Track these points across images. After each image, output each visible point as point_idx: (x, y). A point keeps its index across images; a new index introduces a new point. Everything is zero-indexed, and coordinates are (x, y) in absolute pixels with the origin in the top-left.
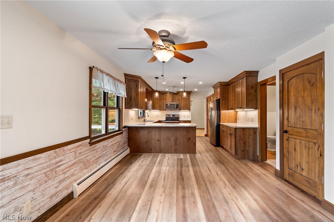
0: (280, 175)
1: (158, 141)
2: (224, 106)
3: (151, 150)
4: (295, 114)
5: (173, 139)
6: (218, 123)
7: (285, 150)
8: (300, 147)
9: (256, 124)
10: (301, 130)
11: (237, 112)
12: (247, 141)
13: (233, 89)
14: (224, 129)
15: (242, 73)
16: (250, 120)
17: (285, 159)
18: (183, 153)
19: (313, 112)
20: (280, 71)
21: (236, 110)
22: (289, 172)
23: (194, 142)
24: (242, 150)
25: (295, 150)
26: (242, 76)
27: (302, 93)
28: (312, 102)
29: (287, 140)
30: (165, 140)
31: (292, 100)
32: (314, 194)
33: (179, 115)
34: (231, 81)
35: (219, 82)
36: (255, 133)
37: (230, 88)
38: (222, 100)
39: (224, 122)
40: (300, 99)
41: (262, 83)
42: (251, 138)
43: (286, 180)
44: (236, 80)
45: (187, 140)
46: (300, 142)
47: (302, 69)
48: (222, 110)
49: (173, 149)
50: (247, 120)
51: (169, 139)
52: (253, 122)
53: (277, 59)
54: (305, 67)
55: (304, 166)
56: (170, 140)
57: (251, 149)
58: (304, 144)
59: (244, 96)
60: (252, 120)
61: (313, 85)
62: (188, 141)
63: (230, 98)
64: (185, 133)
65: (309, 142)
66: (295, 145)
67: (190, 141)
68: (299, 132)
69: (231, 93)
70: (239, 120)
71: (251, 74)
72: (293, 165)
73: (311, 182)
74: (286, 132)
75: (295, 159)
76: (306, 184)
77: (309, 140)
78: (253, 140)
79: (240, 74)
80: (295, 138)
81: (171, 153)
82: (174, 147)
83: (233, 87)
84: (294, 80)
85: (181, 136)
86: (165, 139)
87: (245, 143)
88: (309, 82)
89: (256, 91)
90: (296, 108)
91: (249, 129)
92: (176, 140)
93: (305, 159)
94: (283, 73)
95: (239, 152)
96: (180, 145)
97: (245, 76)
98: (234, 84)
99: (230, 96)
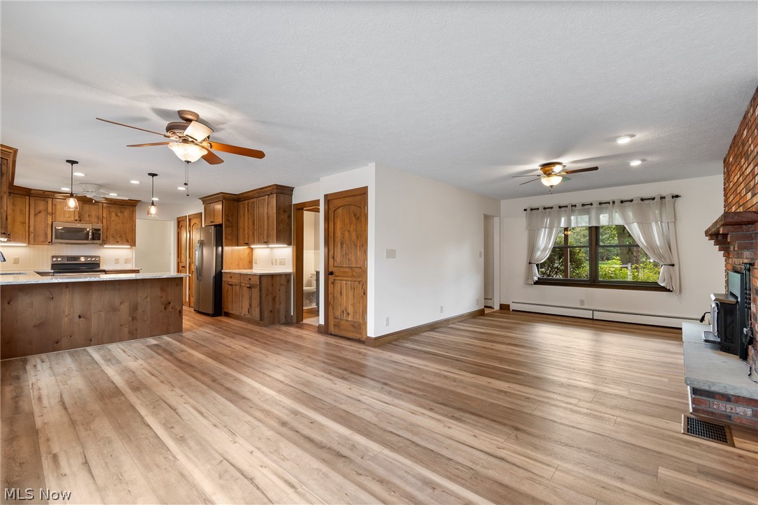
0: (324, 330)
1: (80, 317)
2: (230, 238)
3: (57, 343)
4: (342, 251)
5: (125, 309)
6: (218, 271)
7: (330, 296)
8: (346, 290)
9: (289, 268)
10: (347, 270)
11: (252, 249)
12: (278, 296)
13: (250, 208)
14: (234, 281)
15: (269, 186)
16: (278, 263)
17: (330, 308)
18: (151, 336)
19: (358, 248)
20: (326, 196)
21: (252, 246)
22: (335, 322)
23: (178, 309)
24: (270, 310)
25: (341, 294)
26: (268, 191)
27: (348, 226)
28: (358, 238)
29: (333, 283)
30: (103, 314)
31: (339, 234)
32: (357, 336)
33: (99, 257)
34: (244, 195)
35: (222, 193)
36: (289, 281)
37: (241, 206)
38: (226, 227)
39: (229, 269)
40: (347, 233)
41: (299, 207)
42: (283, 289)
43: (331, 334)
44: (257, 195)
45: (163, 307)
46: (346, 284)
47: (348, 199)
48: (226, 246)
49: (126, 330)
50: (273, 262)
51: (114, 310)
52: (284, 265)
53: (321, 179)
54: (352, 198)
55: (350, 310)
56: (119, 311)
57: (282, 307)
58: (349, 285)
59: (273, 223)
60: (282, 263)
61: (358, 219)
62: (165, 308)
63: (241, 225)
64: (157, 292)
65: (354, 281)
66: (341, 288)
67: (170, 308)
68: (345, 272)
69: (244, 215)
70: (256, 263)
71: (284, 191)
72: (338, 313)
73: (356, 324)
74: (332, 273)
75: (341, 305)
76: (352, 329)
77: (355, 279)
78: (286, 292)
79: (266, 187)
80: (341, 280)
81: (121, 340)
82: (127, 326)
83: (248, 205)
84: (340, 211)
85: (148, 299)
86: (101, 311)
87: (274, 299)
88: (355, 215)
89: (289, 217)
90: (342, 245)
91: (280, 275)
92: (134, 308)
93: (351, 302)
94: (329, 199)
95: (266, 314)
96: (146, 319)
97: (275, 191)
98: (252, 200)
99: (241, 221)
